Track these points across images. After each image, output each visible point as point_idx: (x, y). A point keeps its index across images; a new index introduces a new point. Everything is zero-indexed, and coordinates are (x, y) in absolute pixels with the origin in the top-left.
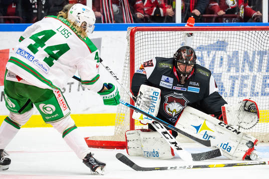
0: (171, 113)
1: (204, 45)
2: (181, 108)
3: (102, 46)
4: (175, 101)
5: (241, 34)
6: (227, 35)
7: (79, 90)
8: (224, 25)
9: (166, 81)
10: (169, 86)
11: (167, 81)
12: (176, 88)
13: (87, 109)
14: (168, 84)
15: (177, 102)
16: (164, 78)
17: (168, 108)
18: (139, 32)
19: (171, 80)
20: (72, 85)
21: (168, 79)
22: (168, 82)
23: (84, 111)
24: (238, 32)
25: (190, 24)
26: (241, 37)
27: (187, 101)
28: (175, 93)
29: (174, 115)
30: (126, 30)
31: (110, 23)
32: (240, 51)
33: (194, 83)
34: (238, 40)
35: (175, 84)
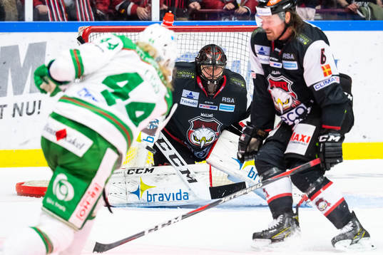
0: (199, 143)
1: (191, 51)
2: (212, 134)
3: (46, 54)
4: (203, 126)
5: (240, 36)
6: (220, 38)
7: (14, 116)
8: (219, 24)
9: (188, 97)
10: (193, 103)
11: (190, 97)
12: (203, 106)
13: (26, 142)
14: (192, 101)
15: (206, 127)
16: (185, 92)
17: (194, 137)
18: (94, 33)
19: (196, 95)
20: (4, 108)
21: (191, 94)
22: (192, 98)
23: (21, 144)
24: (236, 34)
25: (167, 22)
26: (240, 41)
27: (220, 124)
28: (202, 115)
29: (202, 145)
30: (77, 31)
31: (61, 21)
32: (242, 62)
33: (228, 100)
34: (235, 45)
35: (201, 101)
